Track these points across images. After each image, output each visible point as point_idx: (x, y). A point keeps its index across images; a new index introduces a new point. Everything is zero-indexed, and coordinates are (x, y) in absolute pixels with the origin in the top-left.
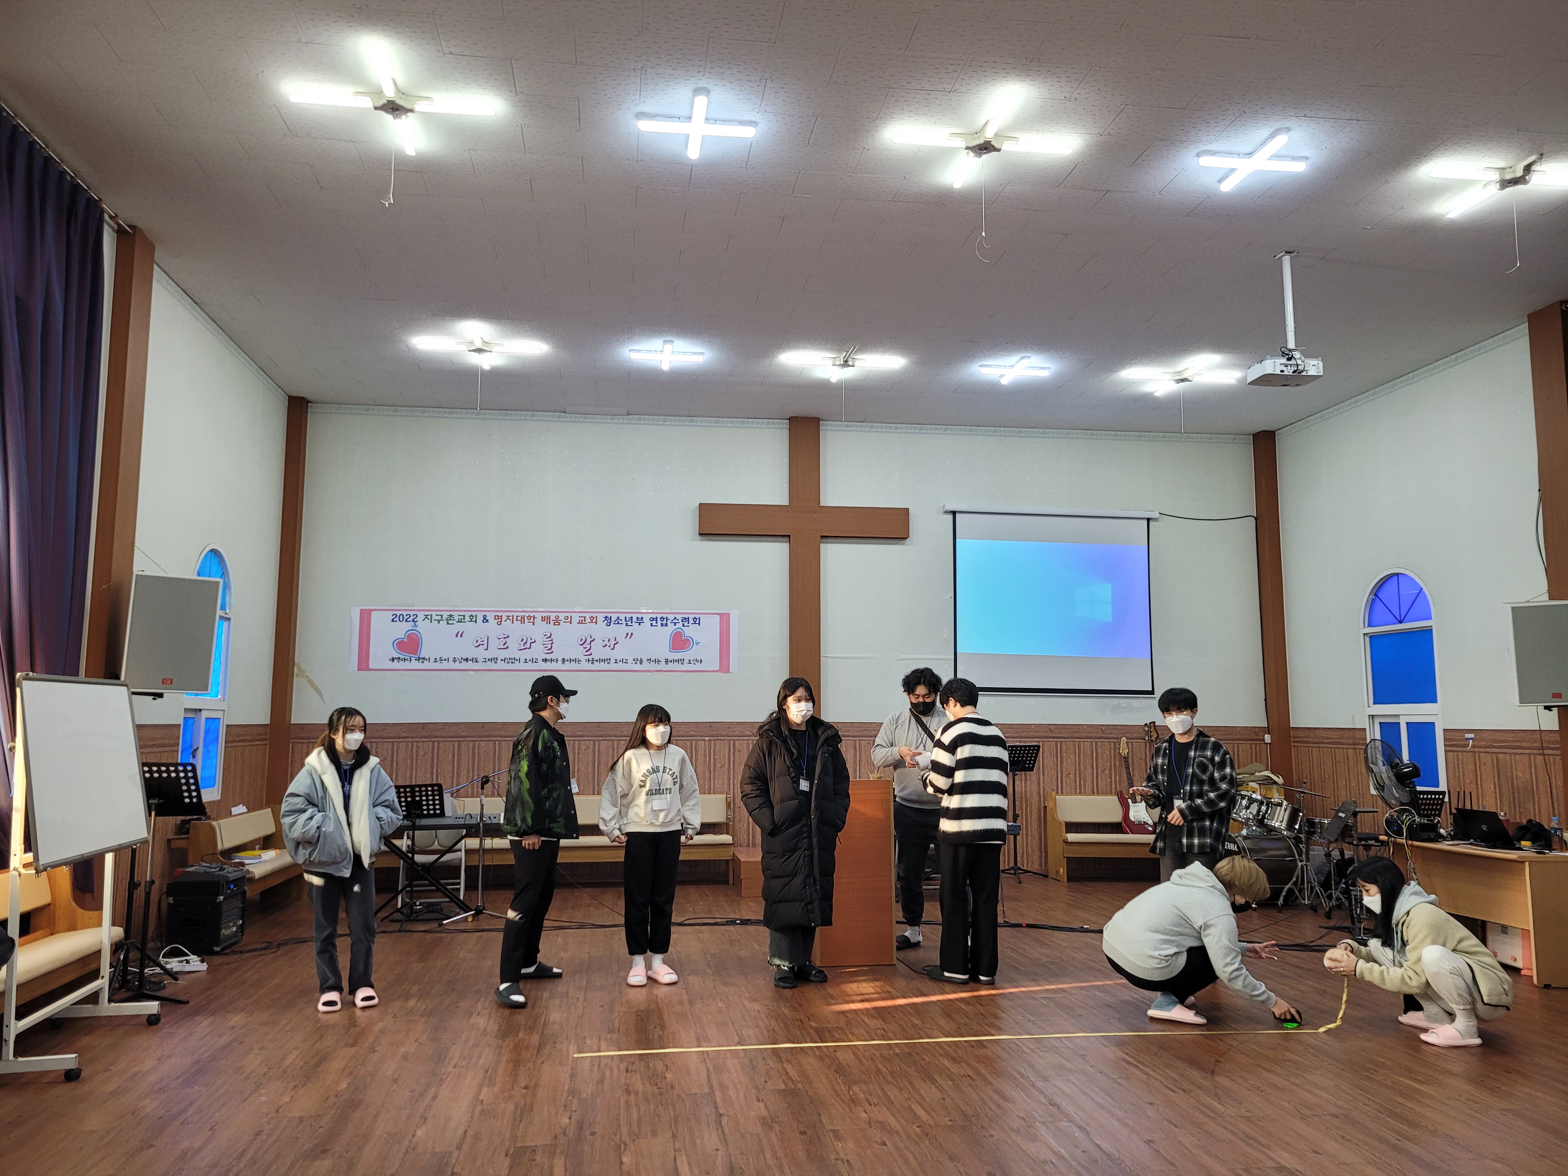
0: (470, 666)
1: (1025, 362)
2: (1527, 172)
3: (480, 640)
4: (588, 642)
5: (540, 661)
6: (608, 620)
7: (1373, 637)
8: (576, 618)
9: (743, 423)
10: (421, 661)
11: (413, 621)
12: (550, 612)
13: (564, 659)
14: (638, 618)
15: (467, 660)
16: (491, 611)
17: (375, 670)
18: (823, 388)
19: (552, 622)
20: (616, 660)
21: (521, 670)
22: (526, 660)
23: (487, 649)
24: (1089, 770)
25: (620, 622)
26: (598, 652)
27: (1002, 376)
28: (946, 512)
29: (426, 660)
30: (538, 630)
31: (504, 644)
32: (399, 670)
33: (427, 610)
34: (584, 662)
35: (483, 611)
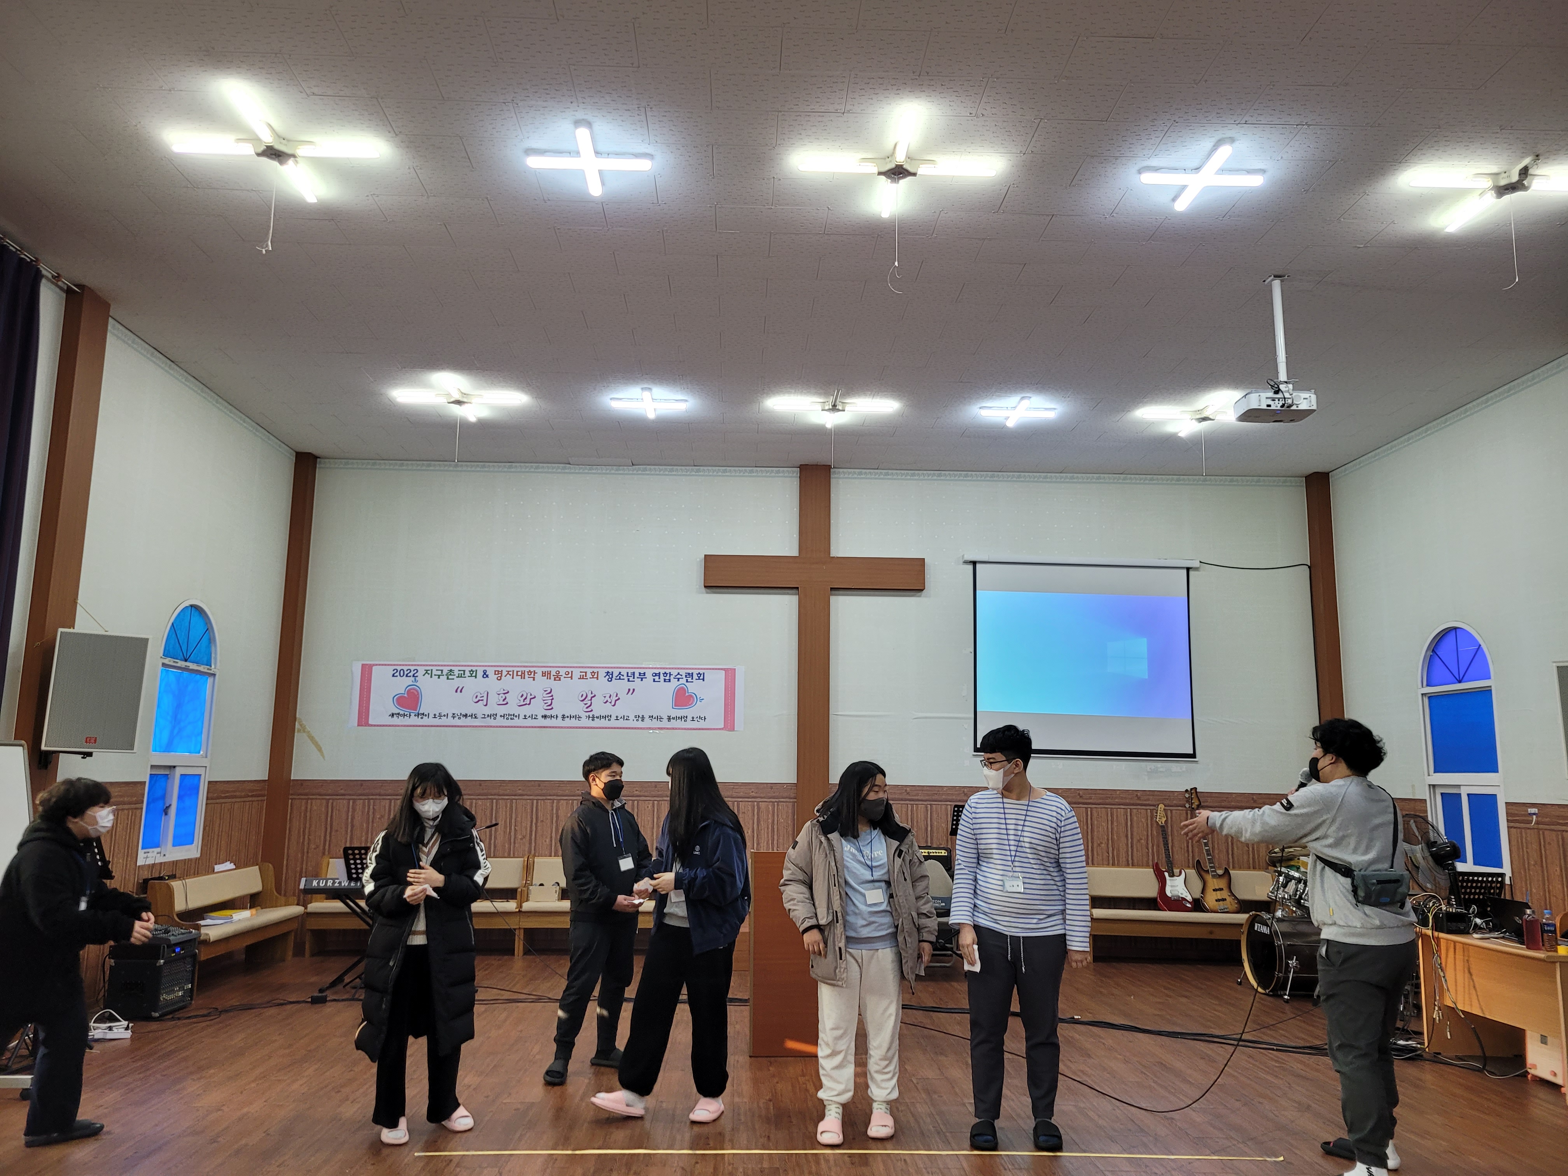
0: (469, 721)
1: (1025, 402)
2: (1524, 176)
3: (479, 696)
4: (589, 698)
5: (539, 717)
6: (610, 676)
7: (1431, 698)
8: (577, 673)
9: (751, 472)
10: (420, 717)
11: (413, 676)
12: (550, 667)
13: (563, 715)
14: (640, 673)
15: (466, 716)
16: (492, 666)
17: (375, 726)
18: (818, 434)
19: (552, 678)
20: (617, 717)
21: (521, 727)
22: (525, 716)
23: (486, 705)
24: (1123, 839)
25: (622, 677)
26: (599, 708)
27: (1007, 418)
28: (966, 562)
29: (426, 715)
30: (538, 686)
31: (504, 700)
32: (398, 726)
33: (427, 665)
34: (584, 719)
35: (483, 666)
